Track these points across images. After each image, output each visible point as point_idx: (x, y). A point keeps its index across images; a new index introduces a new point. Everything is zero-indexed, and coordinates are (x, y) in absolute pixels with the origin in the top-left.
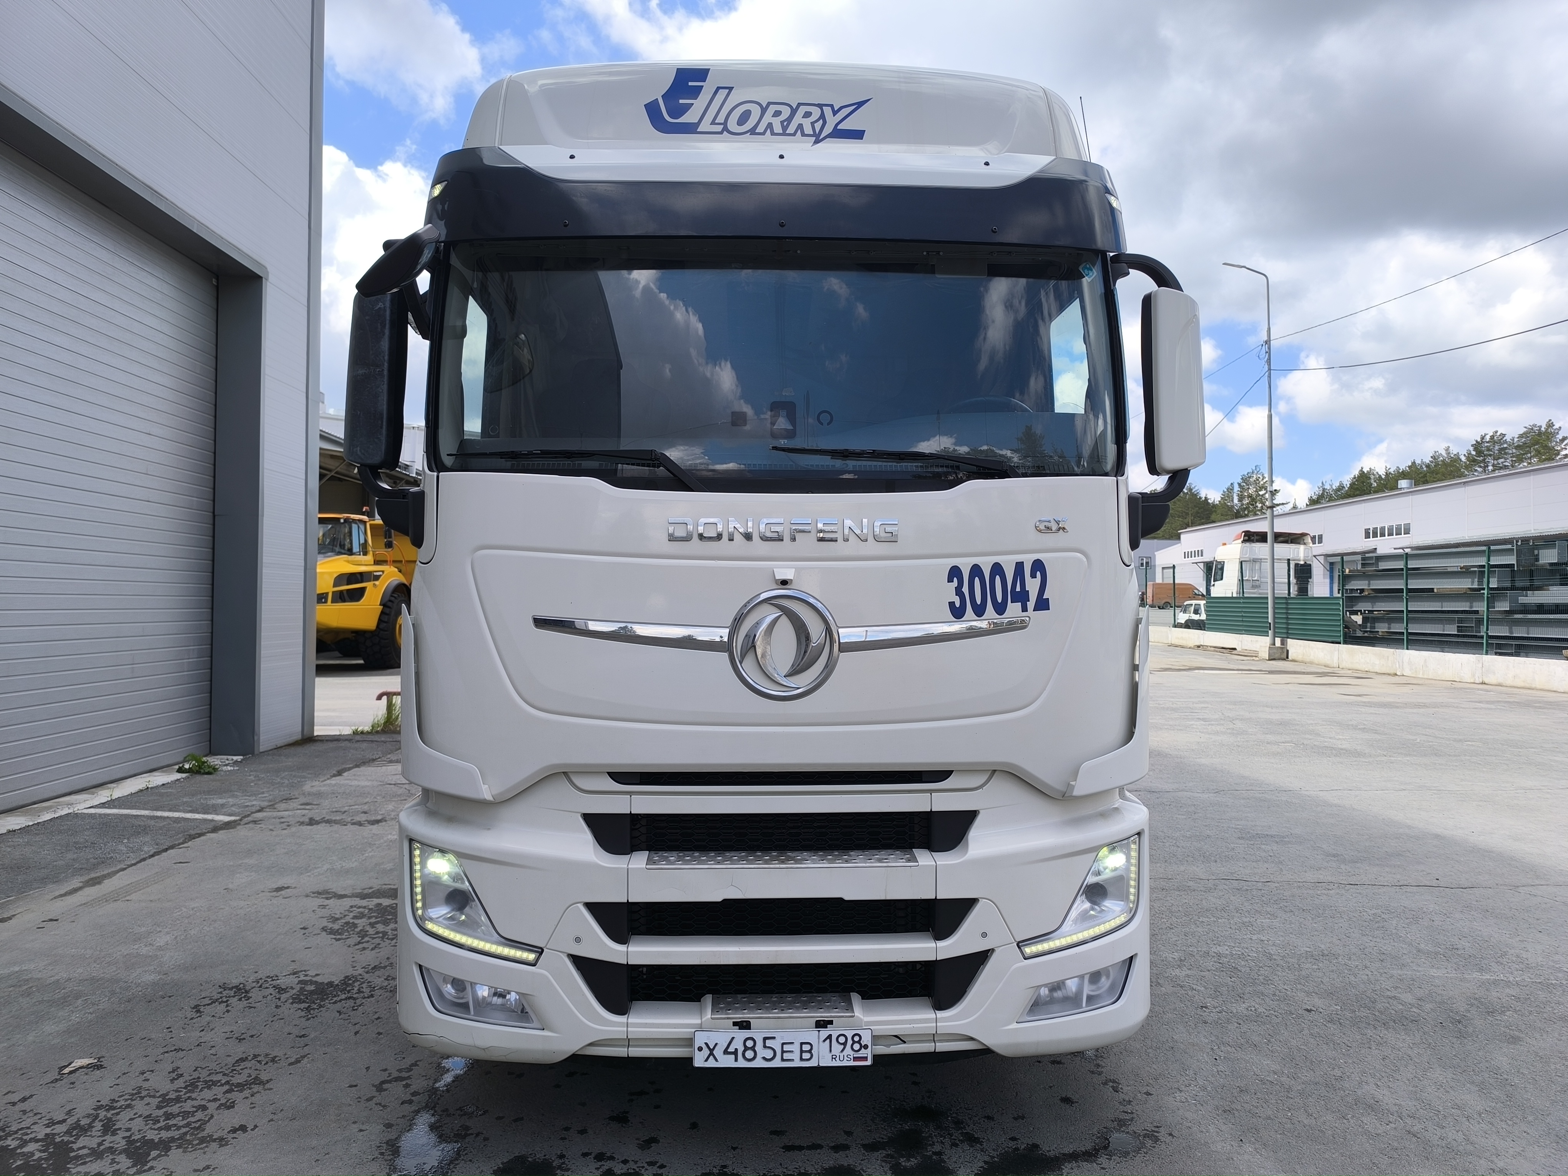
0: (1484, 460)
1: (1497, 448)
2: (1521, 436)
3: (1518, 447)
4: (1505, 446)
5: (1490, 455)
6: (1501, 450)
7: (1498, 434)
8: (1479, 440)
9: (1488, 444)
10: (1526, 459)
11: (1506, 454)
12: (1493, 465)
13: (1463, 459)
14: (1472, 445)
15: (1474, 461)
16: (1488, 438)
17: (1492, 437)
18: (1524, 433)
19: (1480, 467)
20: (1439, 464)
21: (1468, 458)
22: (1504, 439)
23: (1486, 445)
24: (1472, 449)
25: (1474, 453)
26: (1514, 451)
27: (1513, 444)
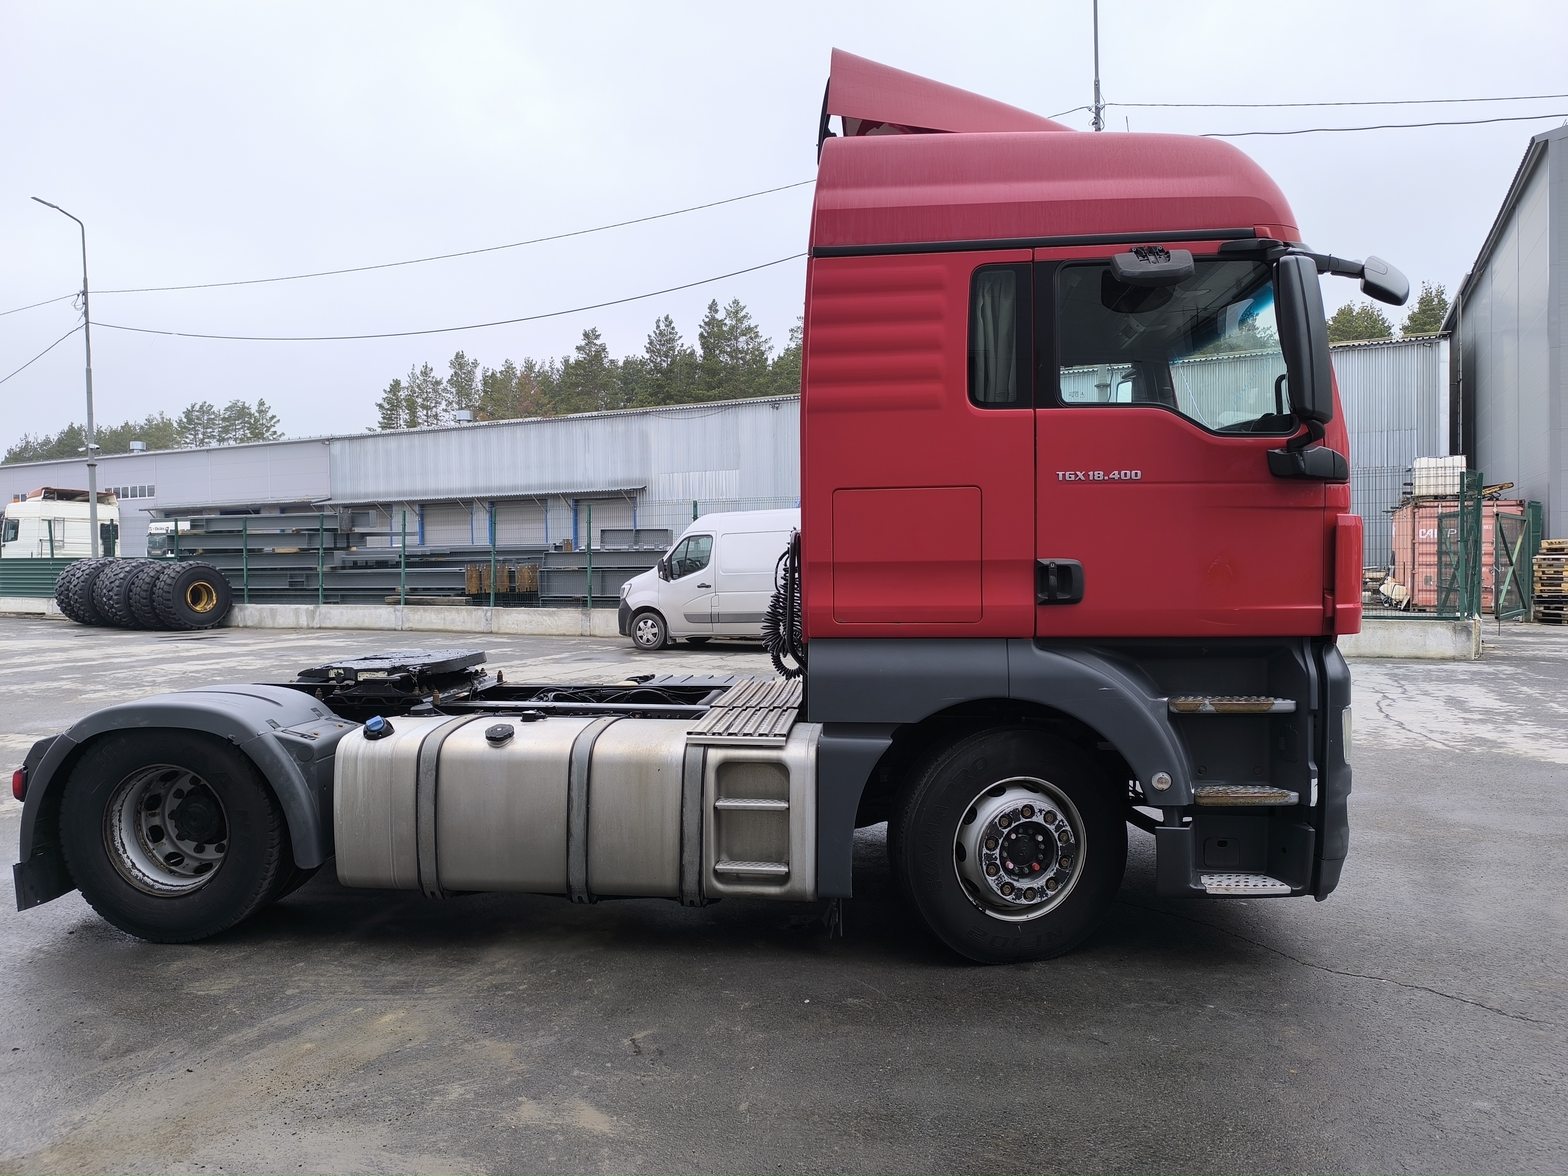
0: (195, 428)
1: (206, 417)
2: (226, 409)
3: (224, 419)
4: (213, 416)
5: (200, 424)
6: (209, 419)
7: (207, 404)
8: (190, 408)
9: (198, 414)
10: (232, 430)
11: (214, 424)
12: (204, 433)
13: (175, 425)
14: (184, 413)
15: (185, 428)
16: (197, 407)
17: (201, 407)
18: (229, 407)
19: (192, 434)
20: (153, 428)
21: (179, 424)
22: (212, 410)
23: (196, 413)
24: (183, 416)
25: (185, 420)
26: (221, 422)
27: (220, 415)
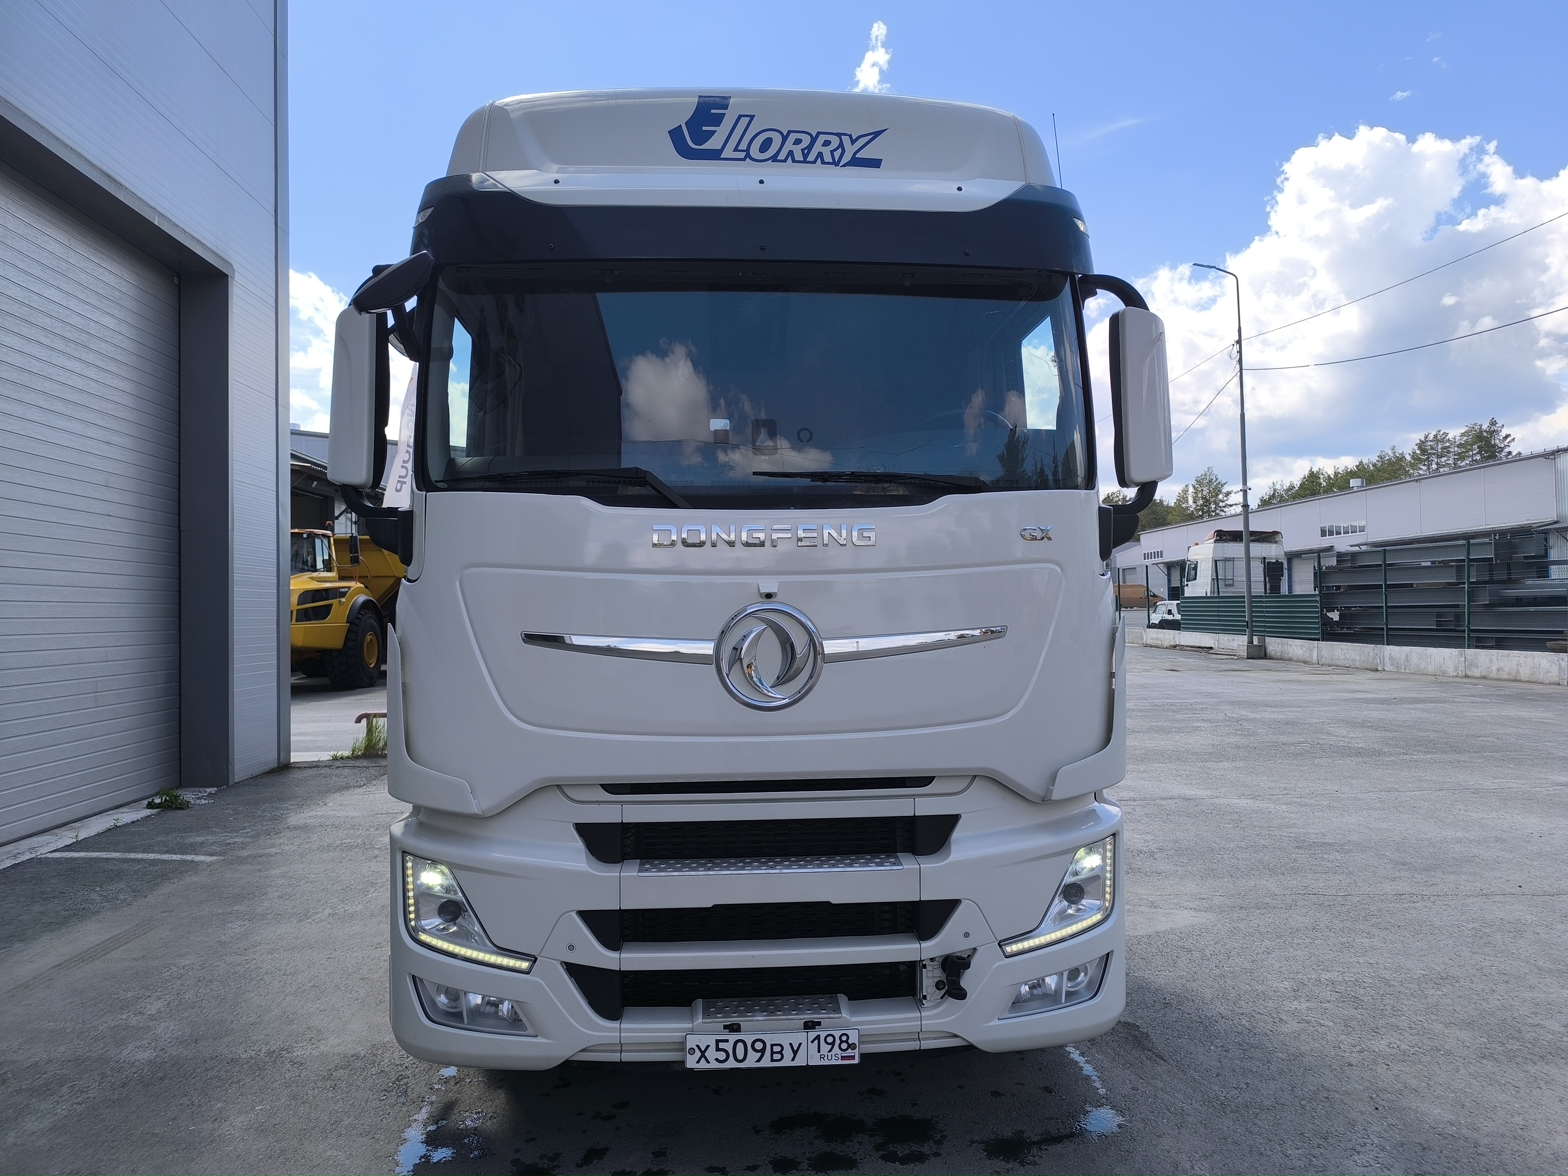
0: (1428, 458)
1: (1440, 446)
2: (1463, 435)
3: (1459, 446)
4: (1448, 444)
5: (1434, 454)
6: (1443, 448)
7: (1442, 433)
8: (1423, 439)
9: (1432, 443)
10: (1468, 457)
11: (1449, 452)
12: (1437, 464)
13: (1408, 458)
14: (1416, 445)
15: (1419, 459)
16: (1431, 437)
17: (1435, 436)
18: (1465, 432)
19: (1424, 465)
20: (1385, 464)
21: (1413, 457)
22: (1447, 438)
25: (1418, 452)
26: (1456, 449)
27: (1455, 442)
